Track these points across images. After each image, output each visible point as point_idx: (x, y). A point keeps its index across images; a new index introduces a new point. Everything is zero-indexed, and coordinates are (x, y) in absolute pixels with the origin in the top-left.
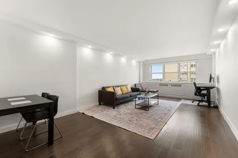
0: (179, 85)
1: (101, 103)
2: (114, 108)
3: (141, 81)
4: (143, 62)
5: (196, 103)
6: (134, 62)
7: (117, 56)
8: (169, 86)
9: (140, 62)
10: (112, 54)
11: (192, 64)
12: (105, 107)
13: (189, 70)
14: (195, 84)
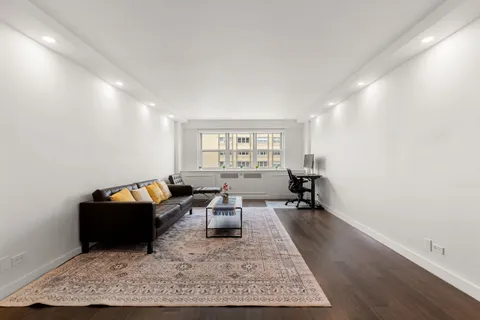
0: (258, 175)
1: (91, 244)
2: (150, 251)
3: (180, 169)
4: (183, 124)
5: (292, 206)
6: (165, 121)
7: (130, 96)
8: (241, 178)
9: (176, 122)
10: (118, 89)
11: (239, 136)
12: (113, 254)
13: (270, 148)
14: (289, 172)
